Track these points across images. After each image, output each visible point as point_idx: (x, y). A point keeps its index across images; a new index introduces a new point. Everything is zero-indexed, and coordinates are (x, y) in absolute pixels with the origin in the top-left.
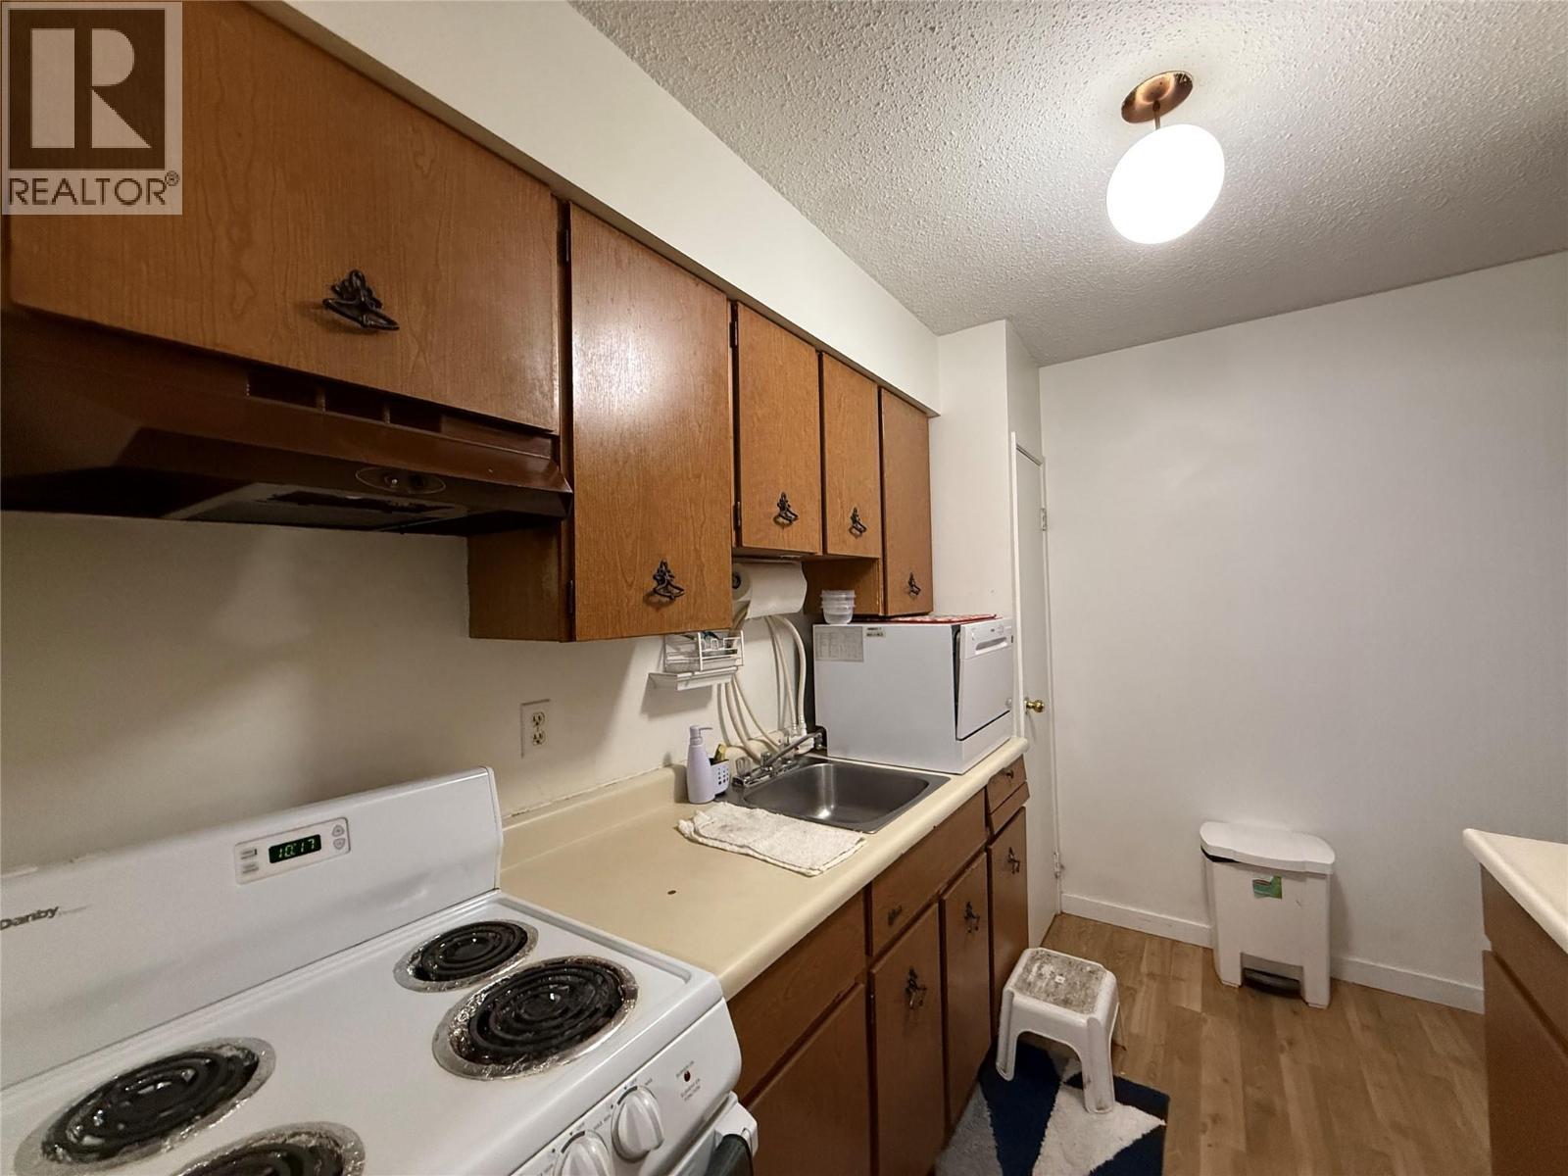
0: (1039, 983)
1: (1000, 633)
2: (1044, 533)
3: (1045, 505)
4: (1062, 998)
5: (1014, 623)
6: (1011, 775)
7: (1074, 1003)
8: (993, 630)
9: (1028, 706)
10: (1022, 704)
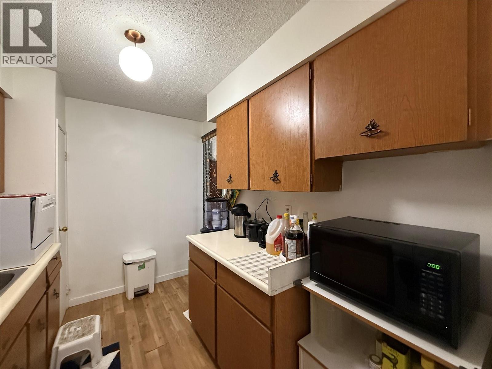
0: (70, 336)
1: (52, 200)
2: (66, 161)
3: (67, 151)
4: (81, 334)
5: (55, 196)
6: (56, 258)
7: (86, 334)
8: (49, 200)
9: (60, 230)
10: (58, 229)
